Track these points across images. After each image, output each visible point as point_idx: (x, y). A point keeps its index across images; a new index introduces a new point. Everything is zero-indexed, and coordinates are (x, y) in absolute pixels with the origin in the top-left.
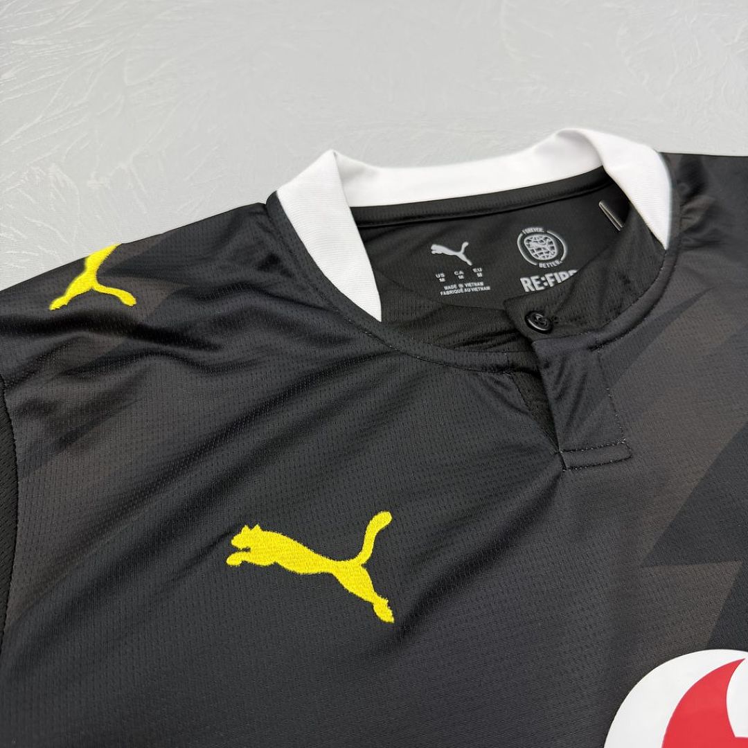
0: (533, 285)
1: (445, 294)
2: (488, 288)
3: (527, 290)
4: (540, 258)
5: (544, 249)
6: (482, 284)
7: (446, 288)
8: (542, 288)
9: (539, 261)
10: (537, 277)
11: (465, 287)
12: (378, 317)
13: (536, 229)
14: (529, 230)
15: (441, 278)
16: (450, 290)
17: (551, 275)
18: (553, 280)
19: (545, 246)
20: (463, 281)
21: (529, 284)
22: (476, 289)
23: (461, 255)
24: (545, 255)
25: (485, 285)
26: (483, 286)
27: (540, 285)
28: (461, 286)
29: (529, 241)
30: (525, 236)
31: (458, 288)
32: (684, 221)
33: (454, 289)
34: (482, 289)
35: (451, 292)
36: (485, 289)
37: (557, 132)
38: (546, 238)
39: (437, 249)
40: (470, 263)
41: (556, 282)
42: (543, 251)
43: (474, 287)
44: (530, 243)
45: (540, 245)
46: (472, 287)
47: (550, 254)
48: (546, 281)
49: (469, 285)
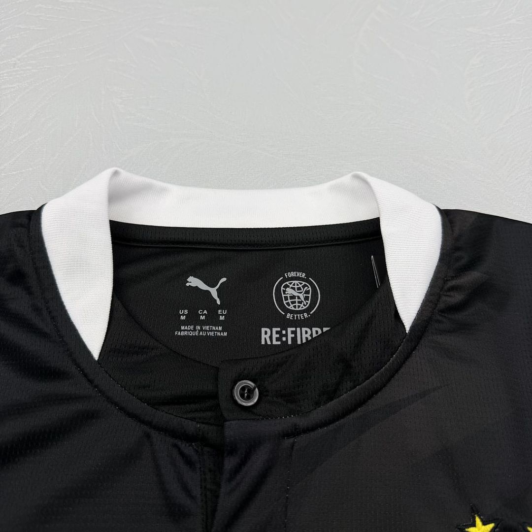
0: (271, 337)
1: (179, 334)
2: (226, 334)
3: (263, 342)
4: (291, 307)
5: (299, 298)
6: (220, 328)
7: (183, 328)
8: (279, 343)
9: (288, 311)
10: (279, 329)
11: (201, 330)
12: (96, 354)
13: (299, 274)
14: (292, 274)
15: (183, 315)
16: (185, 331)
17: (294, 329)
18: (293, 336)
19: (301, 295)
20: (203, 323)
21: (268, 336)
22: (212, 334)
23: (214, 292)
24: (297, 304)
25: (223, 331)
26: (220, 332)
27: (277, 339)
28: (198, 328)
29: (286, 286)
30: (285, 280)
31: (195, 330)
32: (444, 298)
33: (191, 330)
34: (219, 334)
35: (186, 333)
36: (222, 334)
37: (352, 173)
38: (304, 286)
39: (194, 282)
40: (219, 302)
41: (294, 339)
42: (297, 300)
43: (212, 331)
44: (288, 289)
45: (296, 294)
46: (210, 331)
47: (302, 305)
48: (286, 335)
49: (207, 328)
